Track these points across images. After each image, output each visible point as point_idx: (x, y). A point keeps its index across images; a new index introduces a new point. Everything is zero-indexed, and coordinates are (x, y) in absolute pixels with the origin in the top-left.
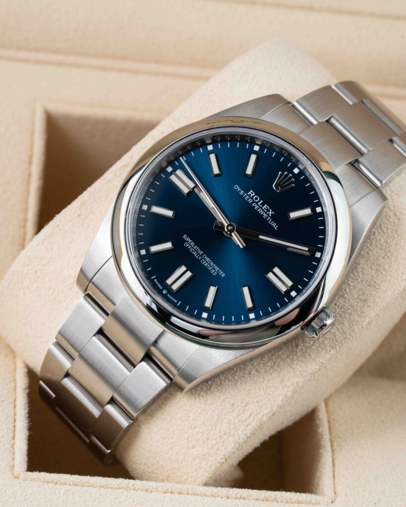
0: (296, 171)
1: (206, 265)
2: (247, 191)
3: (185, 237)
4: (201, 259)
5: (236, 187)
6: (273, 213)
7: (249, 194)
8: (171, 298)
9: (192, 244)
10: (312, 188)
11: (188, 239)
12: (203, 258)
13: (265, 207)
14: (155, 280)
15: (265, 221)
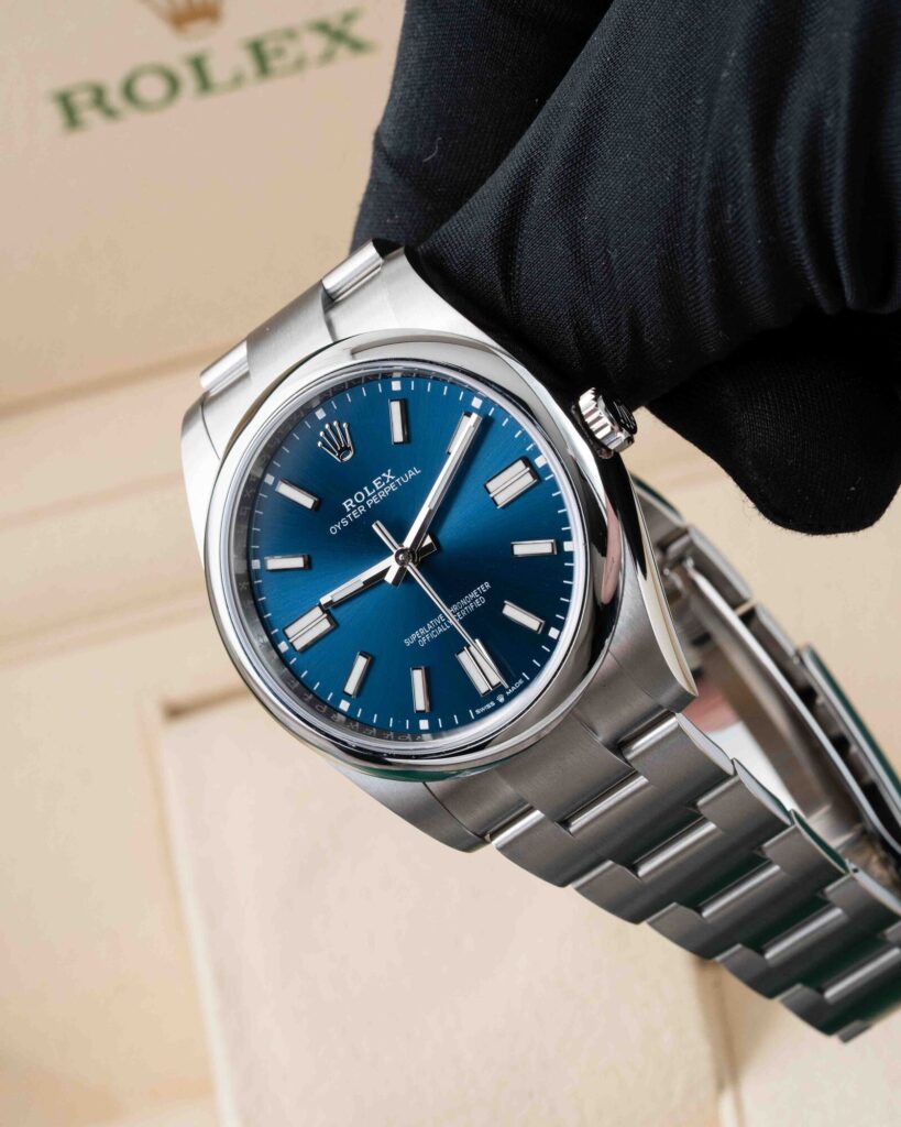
0: (321, 414)
1: (464, 614)
3: (408, 642)
5: (333, 530)
6: (389, 471)
7: (348, 510)
8: (513, 688)
9: (422, 631)
11: (413, 637)
13: (376, 485)
14: (478, 712)
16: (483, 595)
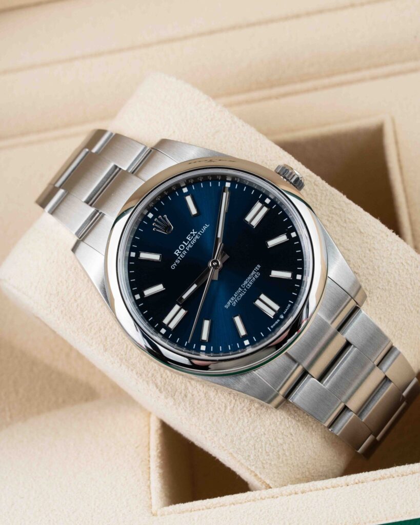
0: (150, 215)
1: (251, 283)
3: (226, 307)
5: (173, 267)
6: (193, 230)
8: (287, 310)
9: (232, 299)
11: (229, 303)
12: (245, 287)
14: (272, 327)
16: (258, 271)
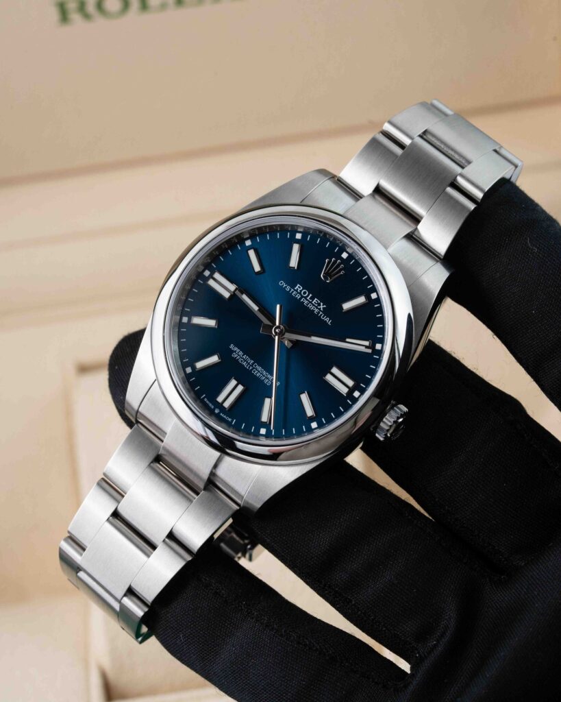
0: (345, 255)
1: (258, 375)
2: (293, 286)
3: (232, 346)
4: (252, 369)
8: (225, 417)
9: (241, 353)
10: (364, 272)
11: (236, 349)
12: (254, 368)
14: (206, 400)
15: (317, 317)
